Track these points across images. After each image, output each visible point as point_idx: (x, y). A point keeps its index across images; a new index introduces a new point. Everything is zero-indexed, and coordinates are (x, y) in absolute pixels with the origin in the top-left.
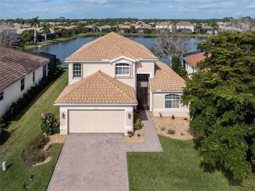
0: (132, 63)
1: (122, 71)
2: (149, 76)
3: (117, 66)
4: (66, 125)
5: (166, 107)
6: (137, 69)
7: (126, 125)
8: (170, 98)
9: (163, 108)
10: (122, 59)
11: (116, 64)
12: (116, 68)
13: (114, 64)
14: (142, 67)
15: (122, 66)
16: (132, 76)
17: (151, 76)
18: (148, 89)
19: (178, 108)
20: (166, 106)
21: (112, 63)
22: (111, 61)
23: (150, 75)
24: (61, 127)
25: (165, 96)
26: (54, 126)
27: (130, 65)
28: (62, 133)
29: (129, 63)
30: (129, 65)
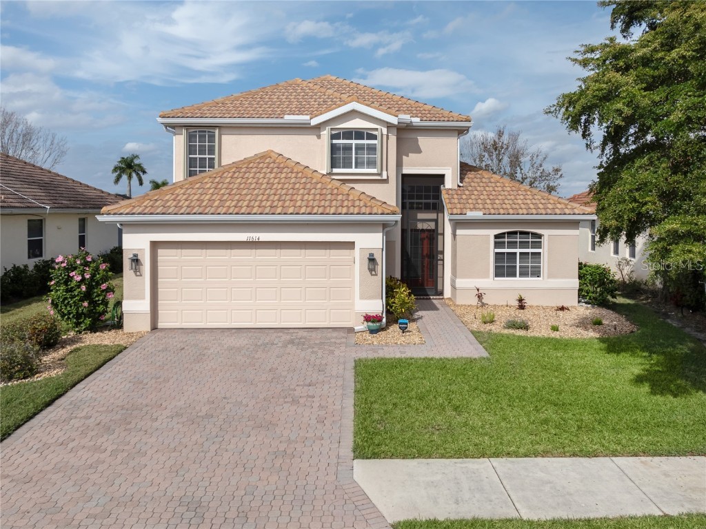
0: (385, 131)
1: (354, 156)
2: (443, 183)
3: (335, 141)
4: (144, 298)
5: (497, 275)
6: (404, 157)
7: (362, 298)
8: (512, 245)
9: (487, 277)
10: (353, 114)
11: (333, 132)
12: (334, 149)
13: (325, 133)
14: (419, 151)
15: (354, 142)
16: (385, 173)
17: (450, 183)
18: (440, 237)
19: (538, 276)
20: (499, 272)
21: (319, 127)
22: (314, 122)
23: (446, 177)
24: (127, 306)
25: (496, 237)
26: (98, 296)
27: (379, 138)
28: (129, 325)
29: (377, 129)
30: (374, 137)
